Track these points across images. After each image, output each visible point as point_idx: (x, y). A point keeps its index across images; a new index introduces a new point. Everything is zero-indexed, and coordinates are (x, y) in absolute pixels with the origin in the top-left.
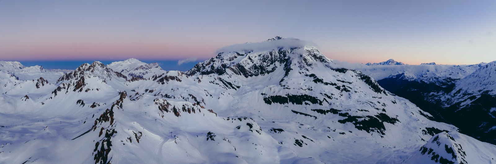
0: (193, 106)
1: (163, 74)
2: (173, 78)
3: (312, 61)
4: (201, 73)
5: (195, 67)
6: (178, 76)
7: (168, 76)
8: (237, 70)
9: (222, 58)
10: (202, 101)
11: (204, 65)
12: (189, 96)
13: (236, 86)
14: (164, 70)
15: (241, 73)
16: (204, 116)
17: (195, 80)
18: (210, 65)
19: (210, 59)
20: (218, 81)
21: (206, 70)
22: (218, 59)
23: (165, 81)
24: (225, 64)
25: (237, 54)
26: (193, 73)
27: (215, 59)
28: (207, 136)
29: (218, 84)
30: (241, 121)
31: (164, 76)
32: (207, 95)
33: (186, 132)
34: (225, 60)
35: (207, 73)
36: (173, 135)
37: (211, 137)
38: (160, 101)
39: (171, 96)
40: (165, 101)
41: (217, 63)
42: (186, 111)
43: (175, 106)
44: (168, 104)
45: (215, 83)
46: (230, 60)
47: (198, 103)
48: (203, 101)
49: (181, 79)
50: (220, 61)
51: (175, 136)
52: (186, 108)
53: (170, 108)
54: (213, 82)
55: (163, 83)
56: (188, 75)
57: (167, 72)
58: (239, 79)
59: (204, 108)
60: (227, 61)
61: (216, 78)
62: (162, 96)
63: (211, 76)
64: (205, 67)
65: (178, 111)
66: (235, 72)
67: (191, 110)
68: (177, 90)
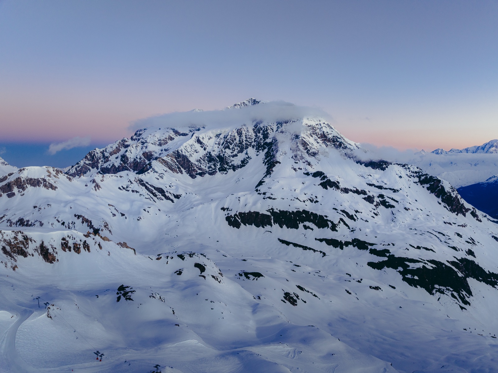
0: (84, 239)
1: (10, 175)
2: (35, 183)
3: (319, 147)
4: (99, 170)
5: (86, 157)
6: (47, 179)
7: (22, 179)
8: (173, 164)
9: (143, 141)
10: (105, 226)
11: (107, 154)
12: (76, 218)
13: (174, 195)
14: (13, 165)
15: (182, 169)
16: (109, 255)
17: (86, 186)
18: (119, 154)
19: (118, 143)
20: (136, 186)
21: (111, 165)
22: (136, 141)
23: (15, 190)
24: (150, 152)
25: (173, 133)
26: (81, 172)
27: (129, 142)
28: (118, 294)
29: (137, 192)
30: (183, 259)
31: (12, 179)
32: (114, 215)
33: (72, 292)
34: (150, 144)
35: (115, 170)
36: (42, 303)
37: (125, 294)
38: (5, 235)
39: (33, 221)
40: (20, 234)
41: (133, 150)
42: (70, 251)
43: (43, 243)
44: (26, 238)
45: (130, 190)
46: (160, 145)
47: (96, 232)
48: (106, 226)
49: (54, 185)
50: (140, 145)
51: (46, 304)
52: (70, 244)
53: (31, 248)
54: (127, 187)
55: (11, 195)
56: (70, 175)
57: (21, 170)
58: (178, 182)
59: (109, 240)
60: (153, 145)
61: (132, 180)
62: (11, 223)
63: (121, 177)
64: (107, 157)
65: (51, 251)
66: (169, 168)
67: (82, 246)
68: (46, 207)
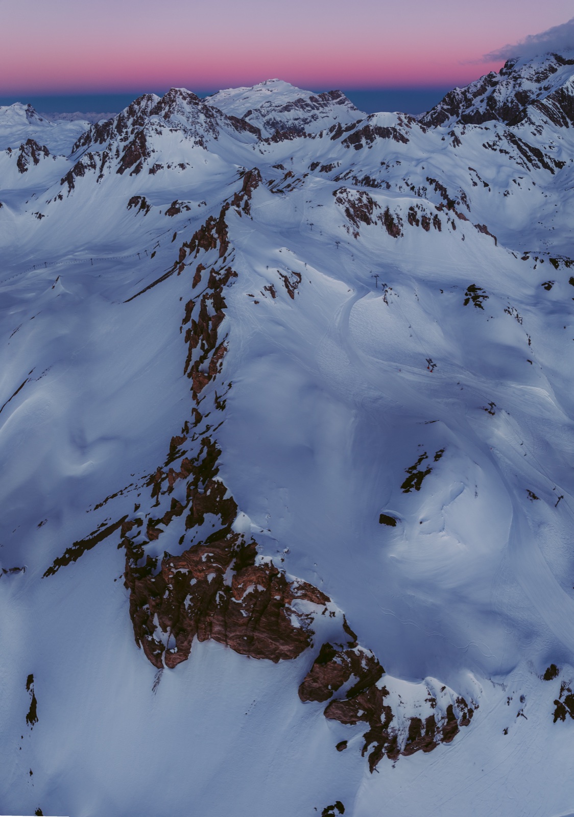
0: (436, 212)
1: (359, 122)
2: (384, 132)
4: (460, 118)
5: (444, 100)
6: (398, 128)
7: (371, 128)
8: (556, 111)
9: (516, 75)
10: (462, 198)
11: (470, 96)
12: (428, 183)
13: (555, 161)
14: (362, 110)
15: (568, 120)
16: (463, 239)
17: (443, 139)
18: (485, 96)
19: (483, 79)
20: (504, 144)
21: (475, 111)
22: (506, 76)
23: (363, 141)
24: (525, 92)
25: (555, 61)
26: (438, 120)
27: (498, 78)
28: (466, 294)
29: (507, 153)
30: (556, 267)
31: (360, 127)
32: (475, 184)
33: (414, 278)
34: (524, 80)
35: (478, 119)
36: (380, 283)
37: (475, 298)
38: (349, 195)
39: (379, 181)
40: (364, 196)
41: (503, 89)
42: (417, 225)
43: (388, 209)
44: (371, 202)
45: (498, 148)
46: (538, 80)
47: (451, 205)
48: (464, 198)
49: (406, 136)
50: (512, 82)
51: (385, 285)
52: (419, 215)
53: (375, 213)
54: (494, 145)
55: (358, 147)
56: (425, 124)
57: (370, 117)
58: (561, 140)
59: (465, 219)
60: (529, 82)
61: (501, 133)
62: (357, 180)
63: (486, 129)
64: (471, 100)
65: (396, 221)
66: (550, 118)
67: (432, 221)
68: (395, 165)
